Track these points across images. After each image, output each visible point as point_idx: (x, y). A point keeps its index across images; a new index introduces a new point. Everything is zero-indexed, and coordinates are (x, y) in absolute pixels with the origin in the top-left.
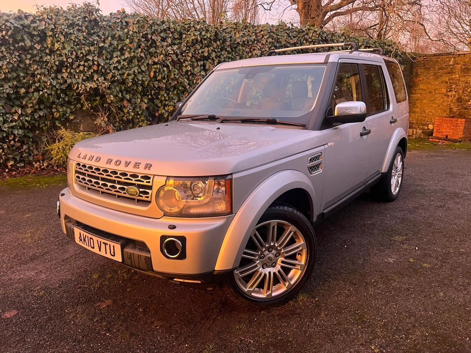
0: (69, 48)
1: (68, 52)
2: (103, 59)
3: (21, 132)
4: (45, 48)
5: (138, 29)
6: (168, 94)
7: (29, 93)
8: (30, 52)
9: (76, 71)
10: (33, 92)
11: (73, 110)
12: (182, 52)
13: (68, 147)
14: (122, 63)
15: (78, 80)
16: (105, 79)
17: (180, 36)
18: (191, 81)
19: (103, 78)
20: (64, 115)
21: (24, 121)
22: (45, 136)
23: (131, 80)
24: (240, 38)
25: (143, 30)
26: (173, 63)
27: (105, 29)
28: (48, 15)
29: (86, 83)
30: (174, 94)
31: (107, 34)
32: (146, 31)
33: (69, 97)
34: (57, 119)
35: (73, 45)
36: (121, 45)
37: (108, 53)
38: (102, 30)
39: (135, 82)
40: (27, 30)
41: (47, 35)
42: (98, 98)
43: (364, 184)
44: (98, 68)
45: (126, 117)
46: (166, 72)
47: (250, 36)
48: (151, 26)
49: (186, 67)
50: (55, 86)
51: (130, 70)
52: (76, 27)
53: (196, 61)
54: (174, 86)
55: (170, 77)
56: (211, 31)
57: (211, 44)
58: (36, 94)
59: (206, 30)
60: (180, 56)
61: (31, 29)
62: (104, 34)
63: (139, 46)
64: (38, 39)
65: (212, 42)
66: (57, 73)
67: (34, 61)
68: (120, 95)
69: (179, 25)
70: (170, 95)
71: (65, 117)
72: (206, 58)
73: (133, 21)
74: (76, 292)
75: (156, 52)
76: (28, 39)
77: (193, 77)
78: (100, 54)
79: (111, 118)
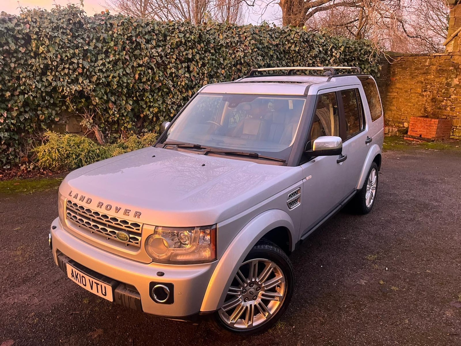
0: (54, 52)
1: (53, 55)
2: (88, 61)
3: (7, 135)
4: (30, 51)
5: (122, 31)
6: (153, 96)
7: (15, 96)
8: (15, 55)
9: (61, 74)
10: (18, 95)
11: (59, 112)
12: (166, 54)
13: (54, 150)
14: (107, 65)
15: (63, 83)
16: (90, 82)
17: (164, 37)
18: (175, 82)
19: (88, 81)
20: (49, 117)
21: (10, 124)
22: (31, 138)
23: (116, 83)
24: (223, 40)
25: (128, 32)
26: (158, 65)
27: (89, 31)
28: (32, 18)
29: (71, 86)
30: (159, 96)
31: (91, 37)
32: (131, 33)
33: (54, 99)
34: (42, 121)
35: (57, 48)
36: (105, 47)
37: (92, 55)
38: (86, 32)
39: (120, 85)
40: (11, 33)
41: (32, 37)
42: (83, 100)
43: (340, 204)
44: (83, 70)
45: (112, 118)
46: (151, 75)
47: (234, 38)
48: (136, 28)
49: (170, 68)
50: (40, 89)
51: (115, 73)
52: (60, 30)
53: (180, 62)
54: (158, 88)
55: (154, 79)
56: (195, 33)
57: (195, 45)
58: (21, 97)
59: (190, 32)
60: (164, 58)
61: (16, 32)
62: (88, 37)
63: (124, 49)
64: (23, 42)
65: (196, 44)
66: (42, 76)
67: (19, 64)
68: (105, 98)
69: (163, 27)
70: (154, 97)
71: (50, 119)
72: (190, 60)
73: (117, 22)
74: (68, 319)
75: (141, 54)
76: (13, 42)
77: (177, 79)
78: (85, 57)
79: (97, 120)
